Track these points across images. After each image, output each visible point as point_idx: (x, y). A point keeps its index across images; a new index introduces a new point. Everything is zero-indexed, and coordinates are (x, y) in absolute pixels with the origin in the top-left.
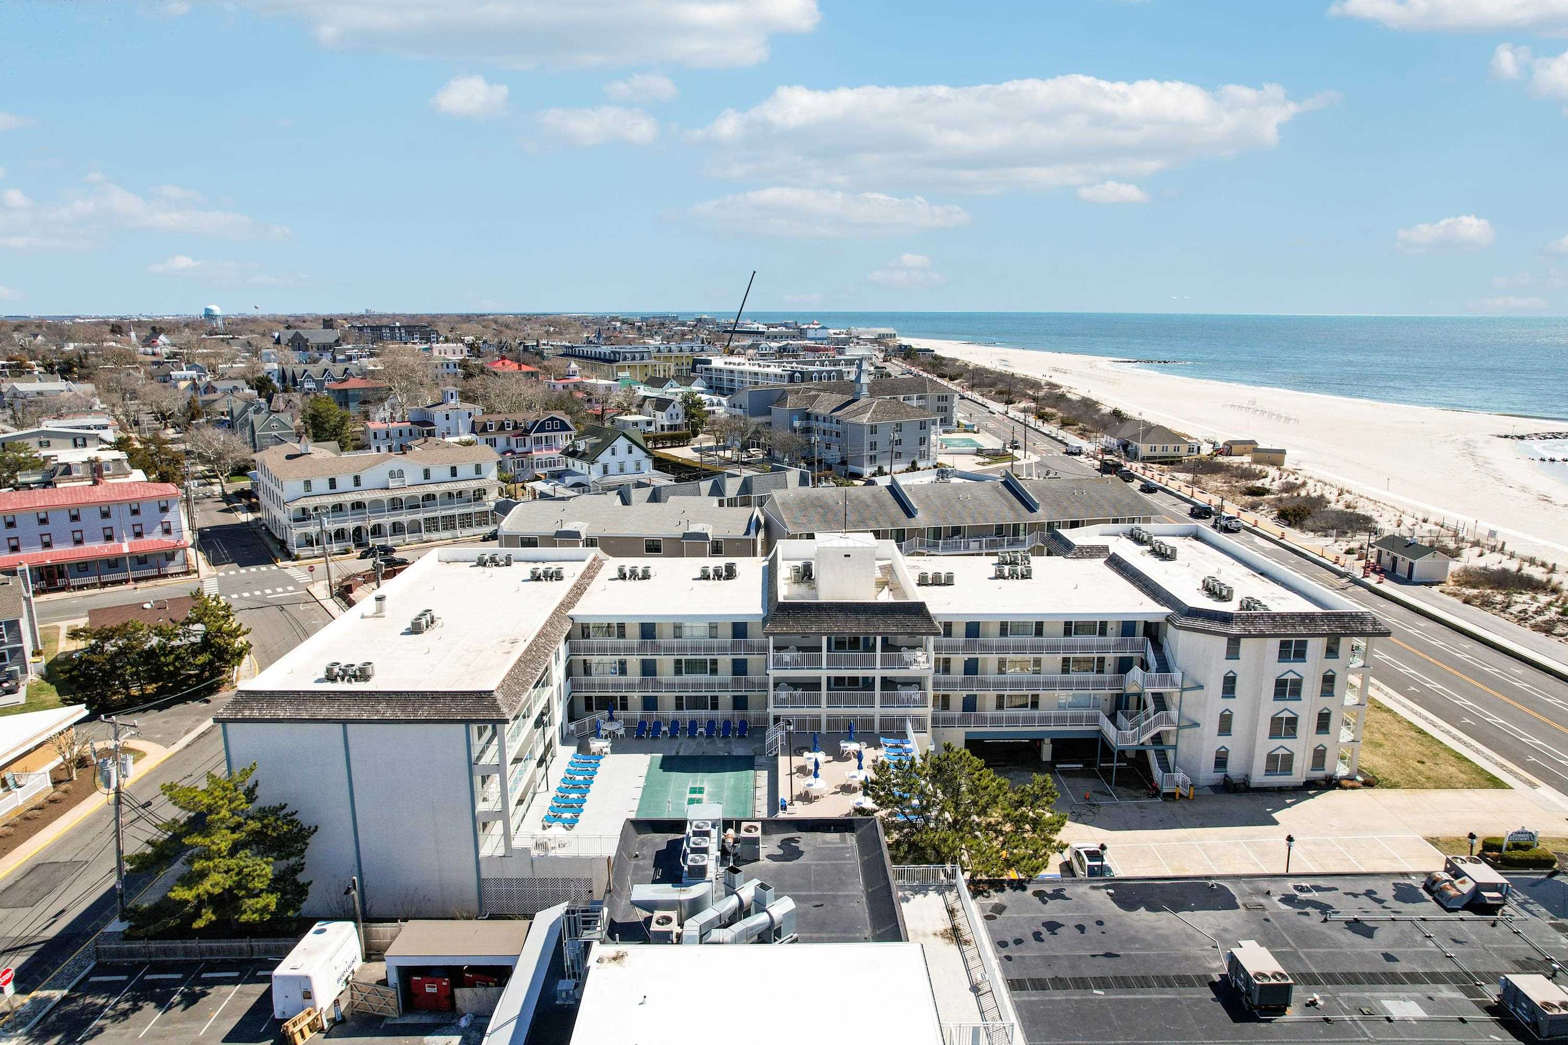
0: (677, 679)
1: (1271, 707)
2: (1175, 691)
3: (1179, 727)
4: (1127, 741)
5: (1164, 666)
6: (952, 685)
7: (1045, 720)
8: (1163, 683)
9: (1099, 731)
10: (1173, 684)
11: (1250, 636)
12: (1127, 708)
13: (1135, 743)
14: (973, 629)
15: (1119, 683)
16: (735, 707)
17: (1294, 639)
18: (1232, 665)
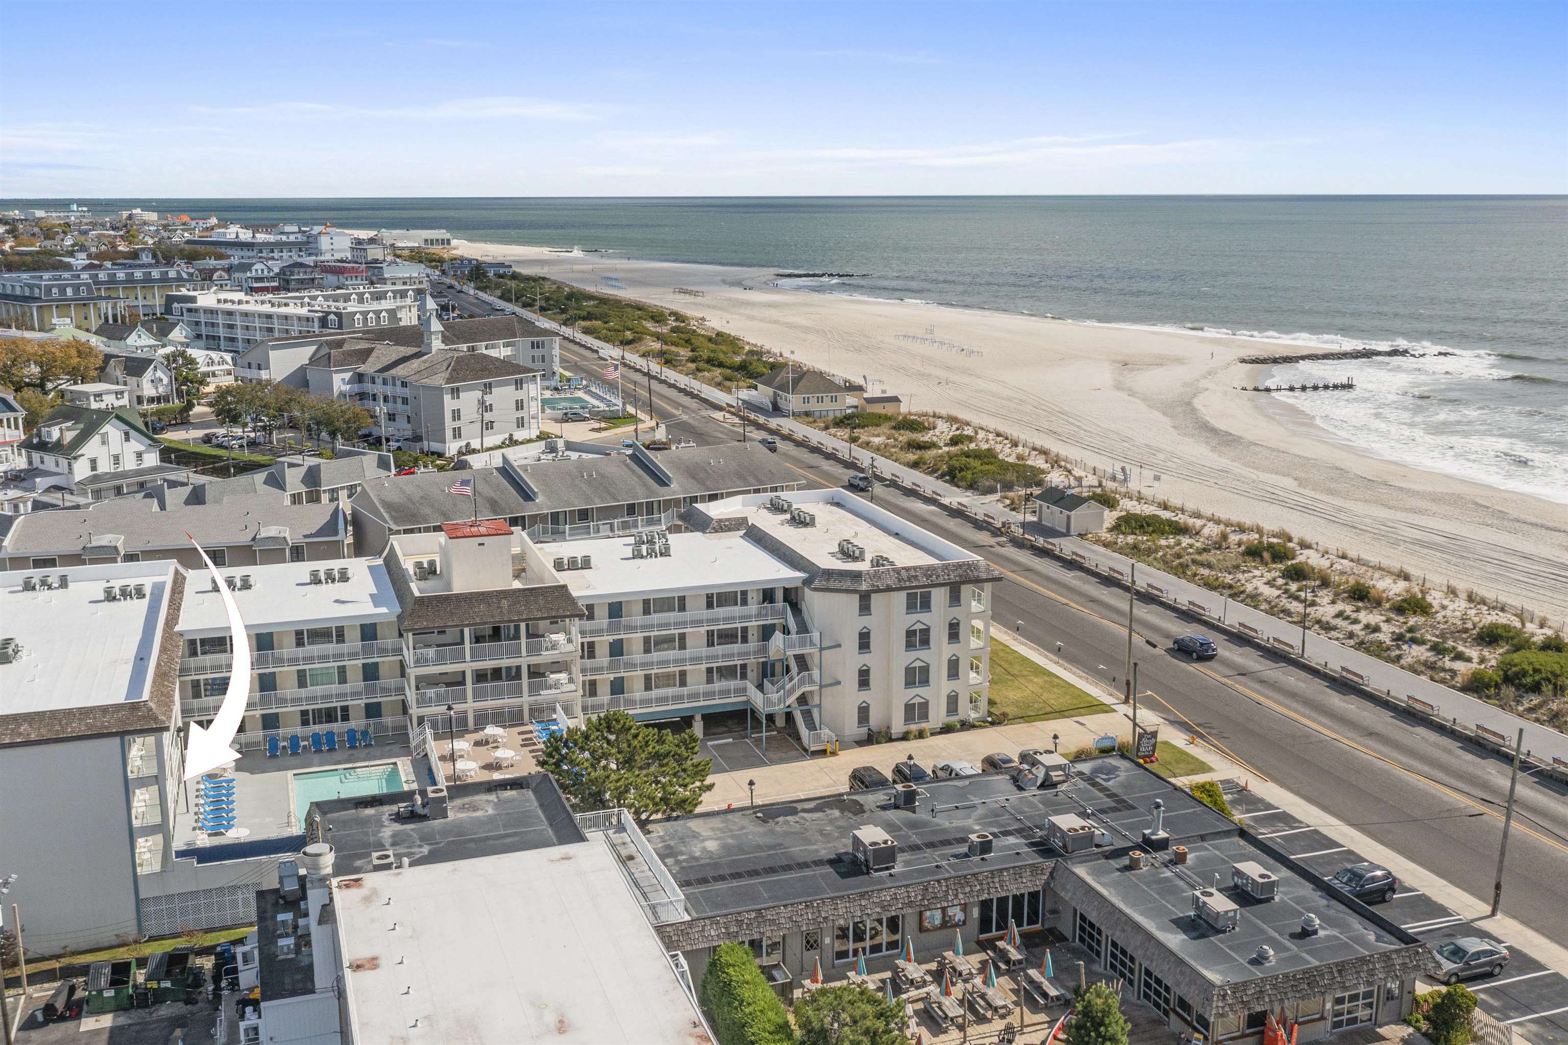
0: (303, 692)
1: (905, 658)
2: (815, 651)
3: (821, 687)
4: (774, 705)
5: (803, 628)
6: (598, 670)
7: (694, 696)
8: (802, 644)
9: (748, 702)
10: (812, 644)
11: (879, 591)
12: (773, 675)
13: (782, 706)
14: (616, 610)
15: (764, 650)
16: (368, 716)
17: (919, 591)
18: (865, 621)
